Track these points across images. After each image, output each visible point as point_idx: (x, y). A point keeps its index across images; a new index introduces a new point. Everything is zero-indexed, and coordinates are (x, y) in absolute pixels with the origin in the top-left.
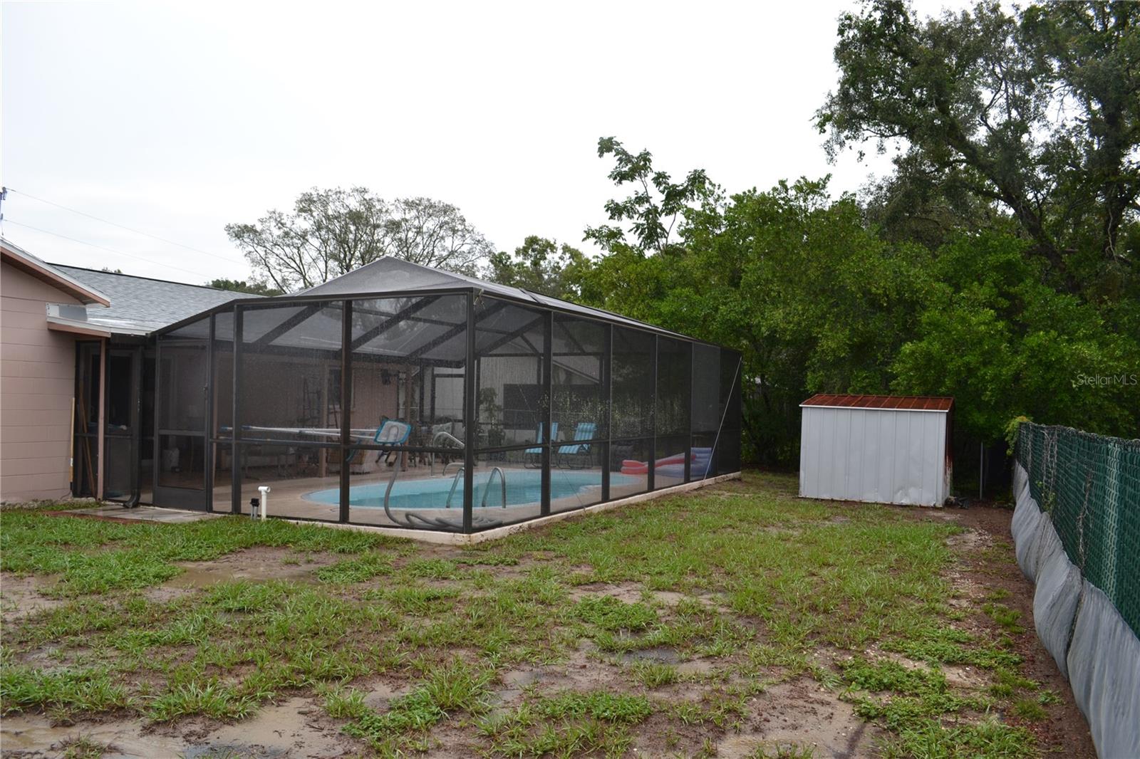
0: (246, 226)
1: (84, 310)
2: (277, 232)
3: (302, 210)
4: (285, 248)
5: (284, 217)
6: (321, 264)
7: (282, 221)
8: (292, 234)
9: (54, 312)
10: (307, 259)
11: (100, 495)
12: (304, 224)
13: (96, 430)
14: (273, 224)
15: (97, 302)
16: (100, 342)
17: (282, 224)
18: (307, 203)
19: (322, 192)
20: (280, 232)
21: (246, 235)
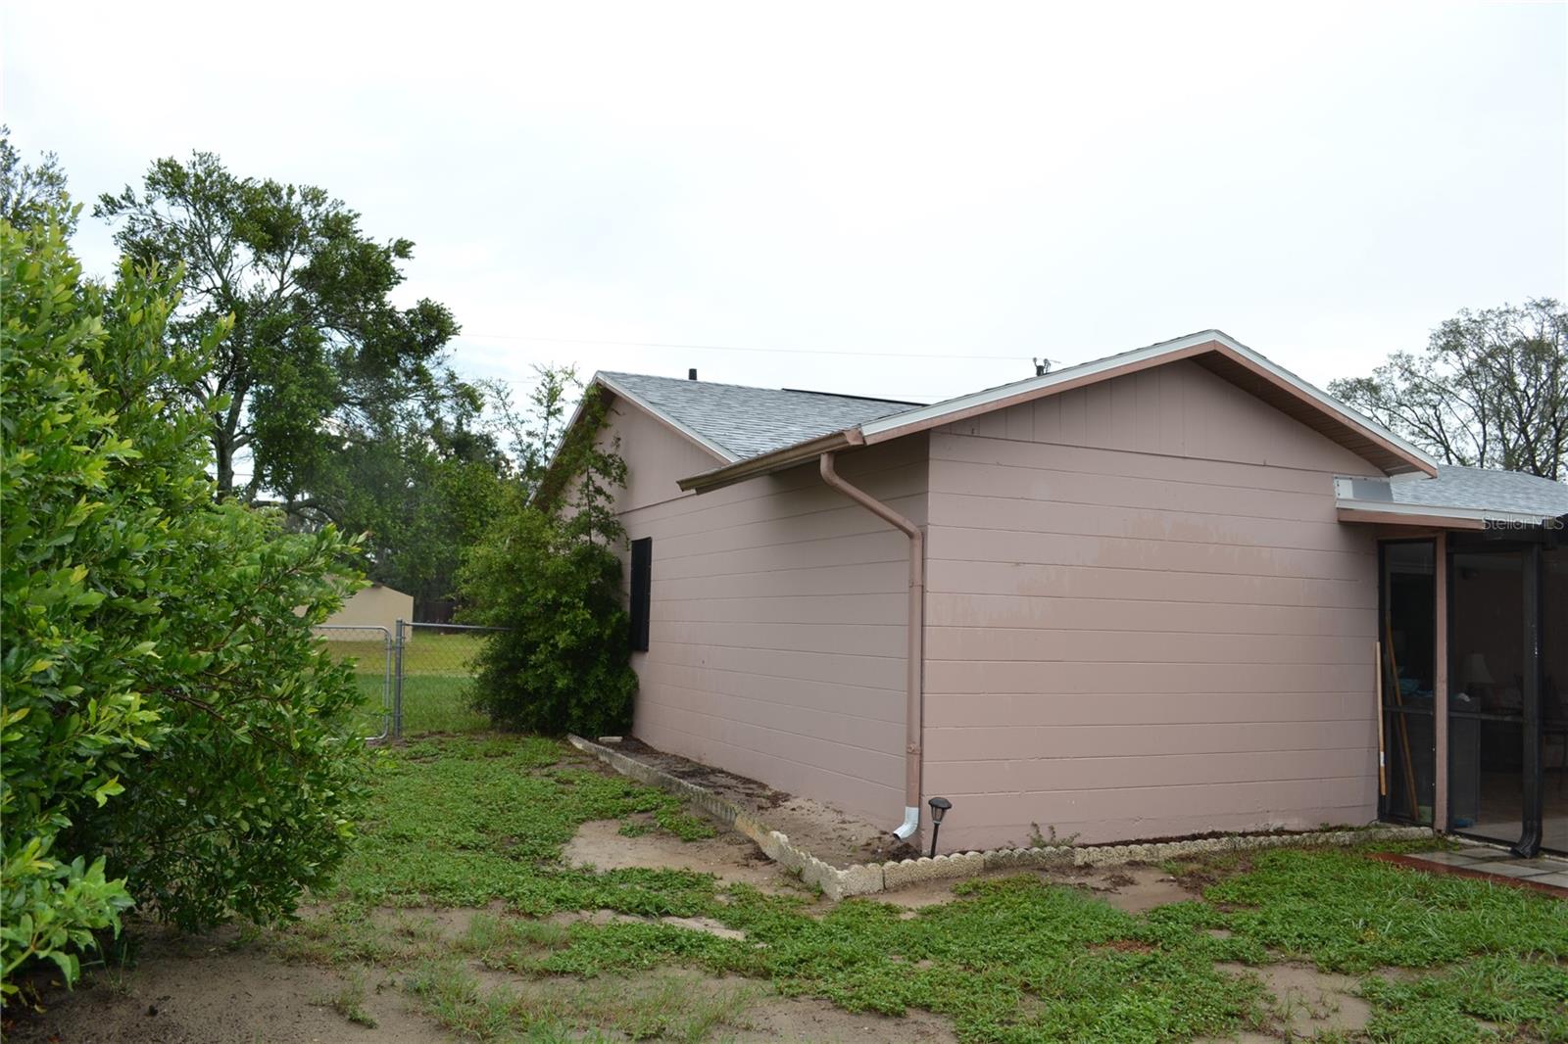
0: (1359, 381)
1: (1388, 484)
2: (1402, 386)
3: (1446, 347)
4: (1415, 408)
5: (1416, 361)
6: (1476, 427)
7: (1413, 368)
8: (1426, 385)
9: (1345, 491)
10: (1451, 422)
11: (1441, 823)
12: (1449, 368)
13: (1431, 704)
14: (1397, 372)
15: (1413, 468)
17: (1411, 373)
18: (1453, 338)
19: (1475, 317)
20: (1407, 385)
21: (1359, 393)
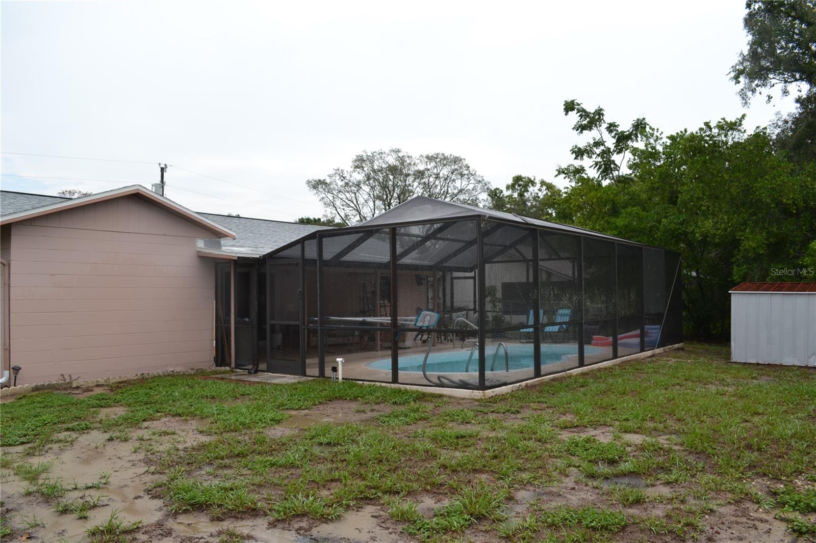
0: (320, 181)
1: (220, 242)
2: (340, 183)
3: (356, 167)
4: (346, 193)
5: (345, 172)
6: (371, 204)
7: (344, 176)
8: (351, 184)
9: (200, 244)
10: (361, 200)
11: (233, 365)
12: (359, 176)
13: (229, 322)
14: (338, 177)
15: (227, 236)
16: (230, 263)
17: (344, 177)
18: (360, 162)
19: (369, 154)
20: (343, 183)
21: (320, 186)
